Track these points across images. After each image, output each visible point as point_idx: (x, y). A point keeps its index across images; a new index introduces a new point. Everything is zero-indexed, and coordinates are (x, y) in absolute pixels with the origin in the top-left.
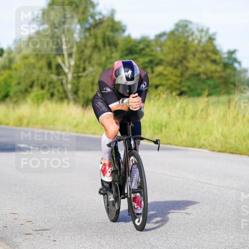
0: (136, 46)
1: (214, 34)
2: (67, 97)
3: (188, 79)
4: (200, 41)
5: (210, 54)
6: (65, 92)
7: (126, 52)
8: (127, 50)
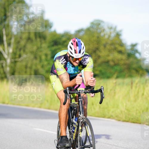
0: (60, 39)
1: (121, 31)
2: (6, 77)
3: (100, 65)
4: (109, 36)
5: (117, 46)
6: (4, 73)
7: (52, 43)
8: (53, 41)
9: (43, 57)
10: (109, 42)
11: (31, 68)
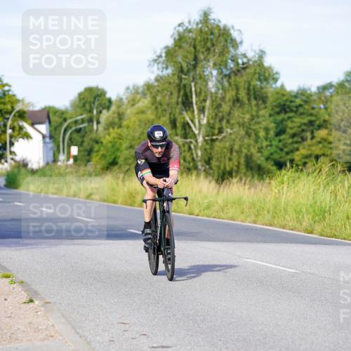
6: (193, 160)
7: (277, 110)
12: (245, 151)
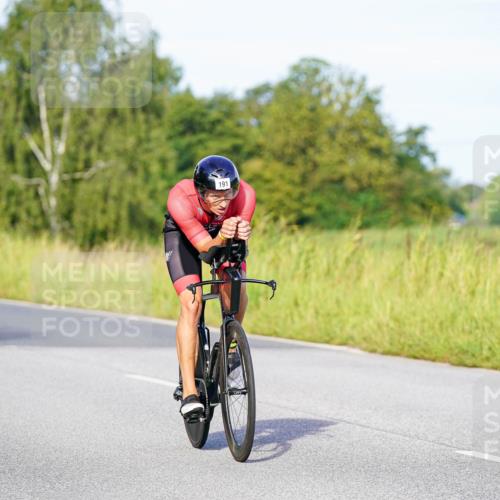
0: (203, 115)
1: (377, 91)
2: (47, 226)
3: (317, 190)
4: (345, 107)
5: (366, 135)
6: (43, 213)
7: (180, 128)
8: (182, 122)
9: (155, 168)
10: (345, 123)
11: (118, 199)
12: (127, 197)
